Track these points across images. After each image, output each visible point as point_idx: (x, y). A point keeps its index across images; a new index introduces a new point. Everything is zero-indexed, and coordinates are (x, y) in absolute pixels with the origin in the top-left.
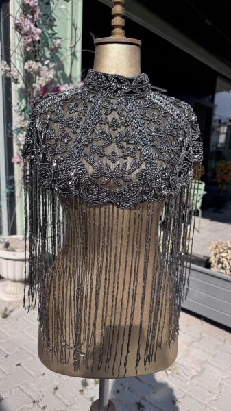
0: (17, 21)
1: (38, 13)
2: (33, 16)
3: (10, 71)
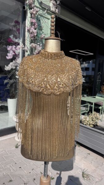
0: (28, 28)
1: (36, 25)
2: (34, 26)
3: (24, 47)
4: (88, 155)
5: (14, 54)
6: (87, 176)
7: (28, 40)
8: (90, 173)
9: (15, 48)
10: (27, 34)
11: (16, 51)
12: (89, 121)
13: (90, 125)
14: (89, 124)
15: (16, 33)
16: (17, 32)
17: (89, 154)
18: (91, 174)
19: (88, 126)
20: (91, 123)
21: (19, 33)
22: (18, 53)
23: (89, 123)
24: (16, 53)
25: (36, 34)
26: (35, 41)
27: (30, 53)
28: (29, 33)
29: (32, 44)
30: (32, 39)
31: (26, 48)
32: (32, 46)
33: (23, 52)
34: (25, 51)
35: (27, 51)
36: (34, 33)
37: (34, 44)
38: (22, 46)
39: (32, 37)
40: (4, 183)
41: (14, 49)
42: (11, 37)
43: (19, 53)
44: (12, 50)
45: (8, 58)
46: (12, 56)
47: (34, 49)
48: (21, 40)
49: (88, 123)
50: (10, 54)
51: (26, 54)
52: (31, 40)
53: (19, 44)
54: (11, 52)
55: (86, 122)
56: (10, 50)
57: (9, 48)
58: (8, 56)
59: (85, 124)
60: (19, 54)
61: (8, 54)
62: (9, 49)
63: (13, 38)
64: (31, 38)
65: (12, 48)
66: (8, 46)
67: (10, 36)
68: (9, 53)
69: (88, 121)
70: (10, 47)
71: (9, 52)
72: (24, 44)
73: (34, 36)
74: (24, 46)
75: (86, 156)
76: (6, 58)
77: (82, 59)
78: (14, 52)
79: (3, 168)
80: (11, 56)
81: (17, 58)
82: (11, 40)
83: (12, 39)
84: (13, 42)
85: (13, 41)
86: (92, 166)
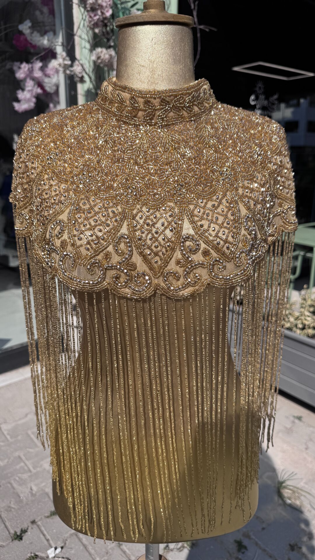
3: (72, 66)
4: (297, 421)
5: (39, 91)
6: (294, 492)
7: (84, 36)
8: (301, 484)
9: (42, 69)
10: (78, 13)
11: (46, 80)
12: (303, 318)
13: (303, 329)
14: (300, 326)
15: (42, 13)
16: (45, 10)
17: (299, 418)
18: (307, 488)
19: (298, 331)
20: (307, 323)
21: (52, 12)
22: (54, 88)
23: (302, 323)
24: (48, 89)
25: (109, 13)
26: (108, 40)
27: (91, 86)
28: (85, 8)
29: (99, 50)
30: (97, 31)
31: (77, 69)
32: (99, 58)
33: (68, 82)
34: (77, 79)
35: (82, 80)
36: (101, 6)
37: (104, 50)
38: (64, 59)
39: (96, 25)
40: (33, 522)
41: (38, 74)
42: (25, 27)
43: (57, 86)
44: (33, 79)
45: (20, 107)
46: (34, 100)
47: (106, 69)
48: (60, 39)
49: (299, 322)
50: (25, 93)
51: (81, 89)
52: (95, 35)
53: (52, 55)
54: (30, 84)
55: (292, 319)
56: (24, 80)
57: (21, 71)
58: (18, 101)
59: (288, 325)
60: (57, 92)
61: (21, 95)
62: (20, 75)
63: (32, 33)
64: (92, 29)
65: (31, 71)
66: (17, 64)
67: (21, 27)
68: (23, 90)
69: (297, 319)
70: (25, 67)
71: (22, 84)
72: (71, 54)
73: (105, 18)
74: (69, 63)
75: (289, 426)
76: (13, 107)
77: (276, 97)
78: (40, 85)
79: (30, 471)
80: (29, 100)
81: (51, 105)
82: (26, 40)
83: (29, 38)
84: (34, 47)
85: (34, 43)
86: (310, 459)
